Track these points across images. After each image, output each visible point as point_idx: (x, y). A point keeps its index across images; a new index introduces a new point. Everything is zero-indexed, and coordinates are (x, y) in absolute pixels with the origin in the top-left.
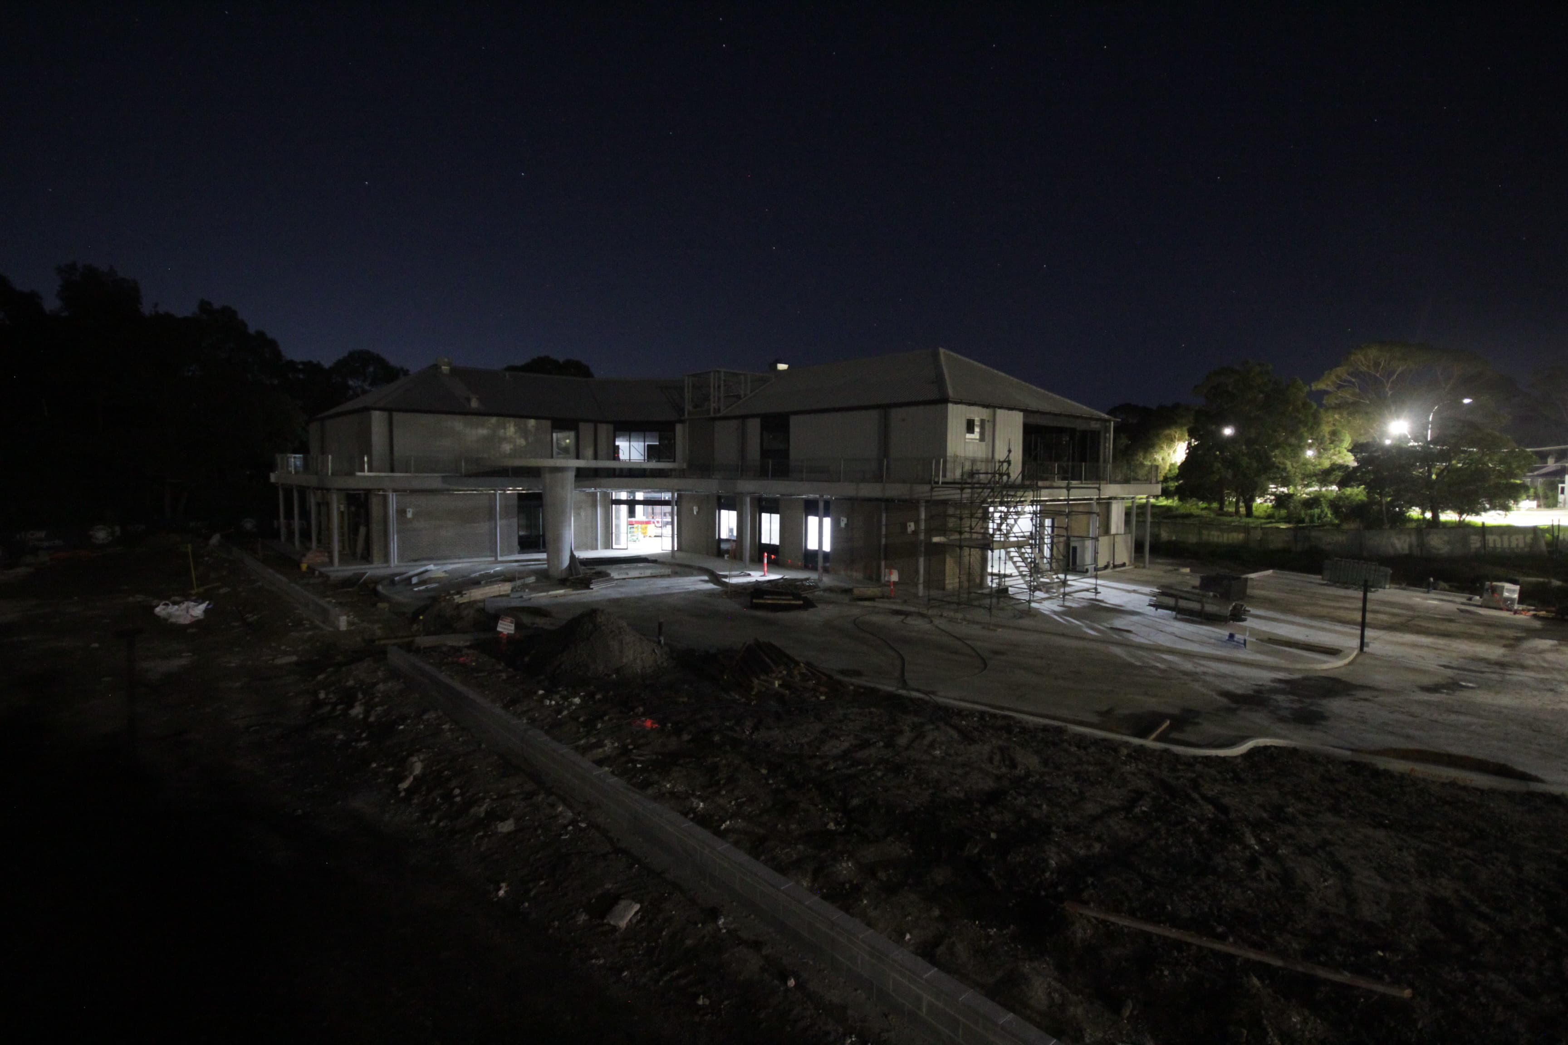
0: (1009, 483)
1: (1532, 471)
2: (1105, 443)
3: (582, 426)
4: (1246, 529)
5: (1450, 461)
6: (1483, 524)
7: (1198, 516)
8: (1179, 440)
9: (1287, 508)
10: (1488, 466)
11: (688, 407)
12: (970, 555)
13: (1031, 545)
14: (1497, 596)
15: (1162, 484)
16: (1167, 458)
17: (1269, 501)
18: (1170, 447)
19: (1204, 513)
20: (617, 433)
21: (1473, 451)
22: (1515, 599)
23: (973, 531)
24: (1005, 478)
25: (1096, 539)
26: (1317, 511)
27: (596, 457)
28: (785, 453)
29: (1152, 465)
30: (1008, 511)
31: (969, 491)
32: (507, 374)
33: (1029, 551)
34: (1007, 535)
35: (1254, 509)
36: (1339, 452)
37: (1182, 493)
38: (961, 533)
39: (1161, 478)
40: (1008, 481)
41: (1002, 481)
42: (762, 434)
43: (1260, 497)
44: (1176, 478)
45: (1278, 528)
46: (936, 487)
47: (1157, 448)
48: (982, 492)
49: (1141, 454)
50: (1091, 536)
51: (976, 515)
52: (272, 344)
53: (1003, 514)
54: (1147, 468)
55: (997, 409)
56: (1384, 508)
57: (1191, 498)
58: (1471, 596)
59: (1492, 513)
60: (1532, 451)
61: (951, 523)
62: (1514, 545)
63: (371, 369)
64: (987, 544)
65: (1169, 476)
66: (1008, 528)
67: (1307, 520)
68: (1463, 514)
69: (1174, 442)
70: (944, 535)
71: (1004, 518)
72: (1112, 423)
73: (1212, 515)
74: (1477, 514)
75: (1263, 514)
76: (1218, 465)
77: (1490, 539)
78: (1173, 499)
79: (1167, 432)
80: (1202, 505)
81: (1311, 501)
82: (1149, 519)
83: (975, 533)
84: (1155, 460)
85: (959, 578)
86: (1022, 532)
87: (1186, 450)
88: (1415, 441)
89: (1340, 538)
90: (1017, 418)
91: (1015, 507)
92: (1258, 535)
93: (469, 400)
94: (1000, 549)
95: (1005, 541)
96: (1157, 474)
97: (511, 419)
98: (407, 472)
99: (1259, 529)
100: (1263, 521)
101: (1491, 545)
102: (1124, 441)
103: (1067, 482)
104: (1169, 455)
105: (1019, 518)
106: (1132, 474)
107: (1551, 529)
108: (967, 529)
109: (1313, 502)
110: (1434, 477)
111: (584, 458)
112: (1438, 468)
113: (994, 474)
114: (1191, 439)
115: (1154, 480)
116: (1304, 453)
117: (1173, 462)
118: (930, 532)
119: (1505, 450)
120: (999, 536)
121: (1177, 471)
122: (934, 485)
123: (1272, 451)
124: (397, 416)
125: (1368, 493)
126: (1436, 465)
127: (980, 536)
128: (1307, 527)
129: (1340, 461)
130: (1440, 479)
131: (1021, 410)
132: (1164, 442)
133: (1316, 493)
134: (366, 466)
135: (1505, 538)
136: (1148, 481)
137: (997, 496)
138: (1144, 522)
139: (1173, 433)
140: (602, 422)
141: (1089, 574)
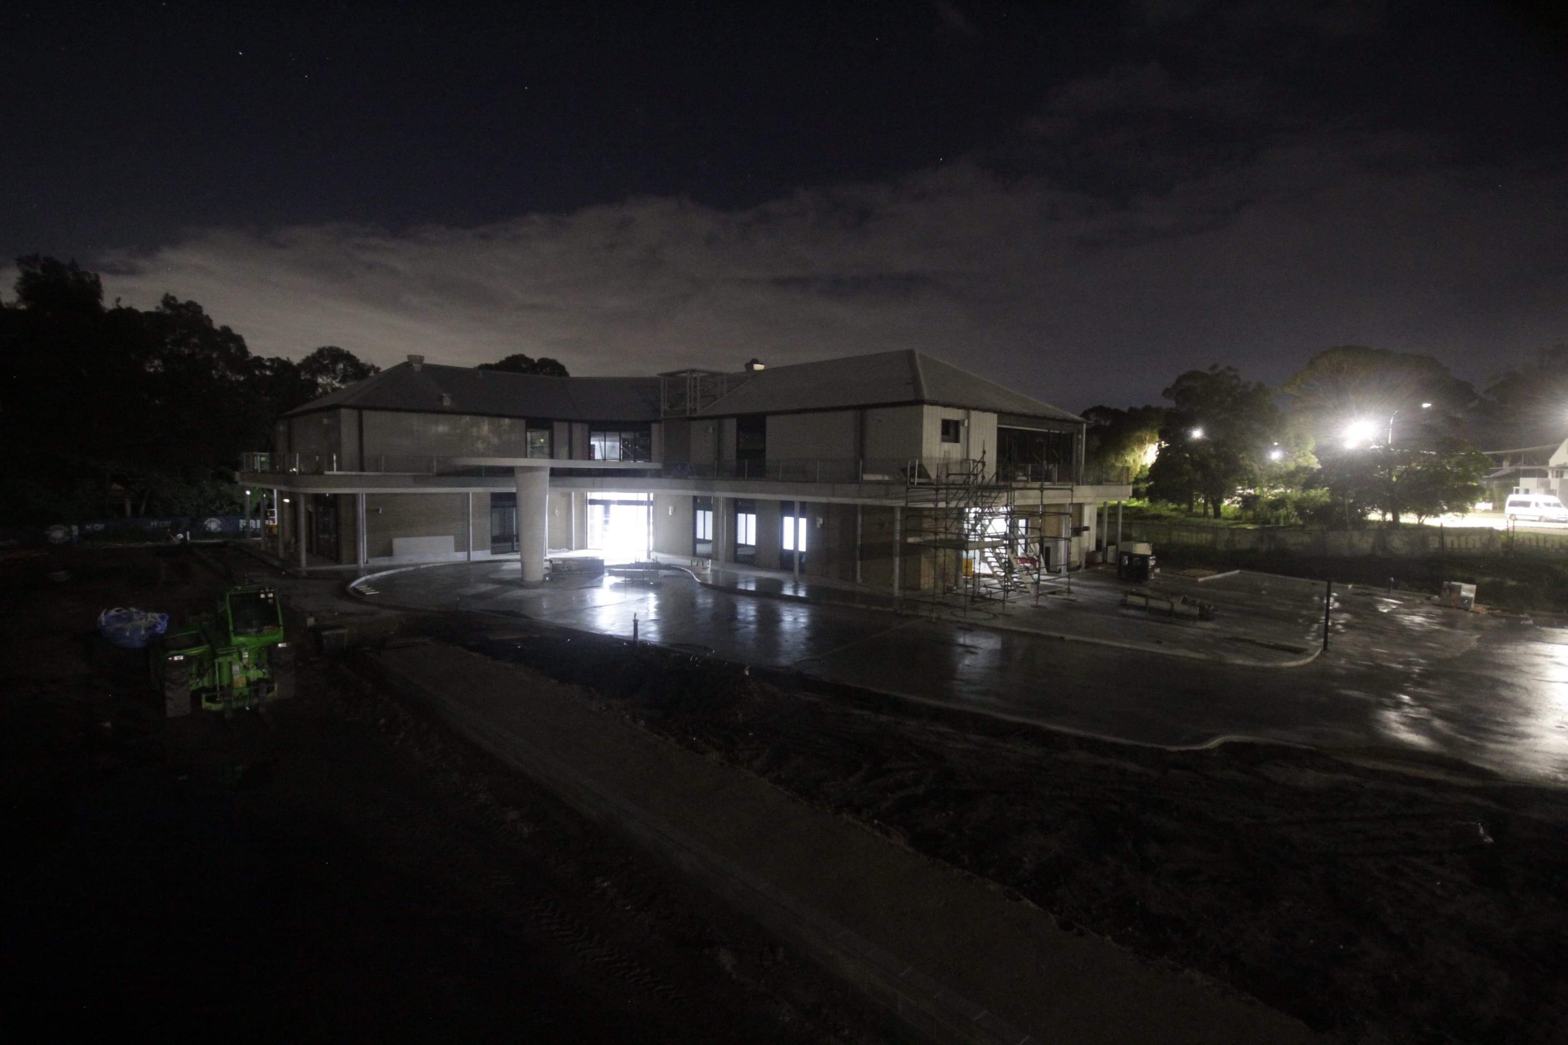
0: (984, 484)
1: (1488, 473)
2: (1078, 444)
3: (556, 424)
4: (1215, 530)
5: (1410, 463)
6: (1442, 524)
7: (1166, 518)
8: (1149, 442)
9: (1254, 510)
10: (1445, 468)
11: (664, 407)
12: (945, 556)
13: (1005, 545)
14: (1454, 596)
15: (1133, 485)
16: (1138, 460)
17: (1236, 502)
18: (1141, 449)
19: (1174, 514)
20: (592, 433)
21: (1431, 454)
22: (1472, 598)
23: (948, 531)
24: (980, 478)
25: (1068, 540)
26: (1282, 512)
27: (570, 457)
28: (761, 453)
29: (1123, 467)
30: (982, 512)
31: (945, 491)
32: (480, 372)
33: (1003, 551)
34: (982, 535)
35: (1222, 510)
36: (1305, 455)
37: (1153, 494)
38: (936, 533)
39: (1132, 480)
40: (982, 482)
41: (977, 482)
42: (738, 433)
43: (1227, 498)
44: (1146, 480)
45: (1245, 529)
46: (912, 488)
47: (1129, 450)
48: (956, 493)
49: (1113, 456)
50: (1063, 537)
51: (951, 516)
52: (238, 340)
53: (977, 515)
54: (1118, 470)
55: (971, 410)
56: (1347, 509)
57: (1161, 500)
58: (1430, 595)
59: (1450, 515)
60: (1487, 455)
61: (927, 524)
62: (1470, 545)
63: (341, 366)
64: (962, 544)
65: (1140, 477)
66: (983, 529)
67: (1273, 520)
68: (1422, 516)
69: (1145, 444)
70: (920, 536)
71: (979, 518)
72: (1085, 425)
73: (1183, 516)
74: (1436, 515)
75: (1232, 516)
76: (1188, 467)
77: (1448, 540)
78: (1144, 501)
79: (1138, 434)
80: (1171, 506)
81: (1276, 503)
82: (1120, 520)
83: (949, 533)
84: (1126, 461)
85: (934, 578)
86: (996, 533)
87: (1157, 452)
88: (1377, 445)
89: (1306, 539)
90: (991, 420)
91: (989, 508)
92: (1225, 536)
93: (441, 399)
94: (975, 549)
95: (979, 541)
96: (1128, 475)
97: (485, 418)
98: (377, 471)
99: (1227, 530)
100: (1230, 522)
101: (1449, 545)
102: (1096, 442)
103: (1040, 483)
104: (1140, 457)
105: (992, 519)
106: (1104, 475)
107: (1506, 532)
108: (943, 530)
109: (1279, 503)
110: (1394, 479)
111: (558, 458)
112: (1400, 471)
113: (968, 475)
114: (1162, 441)
115: (1125, 482)
116: (1270, 455)
117: (1144, 464)
118: (905, 533)
119: (1463, 454)
120: (974, 537)
121: (1148, 473)
122: (910, 486)
123: (1240, 453)
124: (366, 414)
125: (1332, 494)
126: (1396, 468)
127: (954, 537)
128: (1272, 528)
129: (1305, 464)
130: (1400, 481)
131: (995, 412)
132: (1135, 444)
133: (1282, 495)
134: (335, 465)
135: (1463, 539)
136: (1119, 482)
137: (972, 496)
138: (1116, 523)
139: (1143, 435)
140: (577, 421)
141: (1062, 574)
